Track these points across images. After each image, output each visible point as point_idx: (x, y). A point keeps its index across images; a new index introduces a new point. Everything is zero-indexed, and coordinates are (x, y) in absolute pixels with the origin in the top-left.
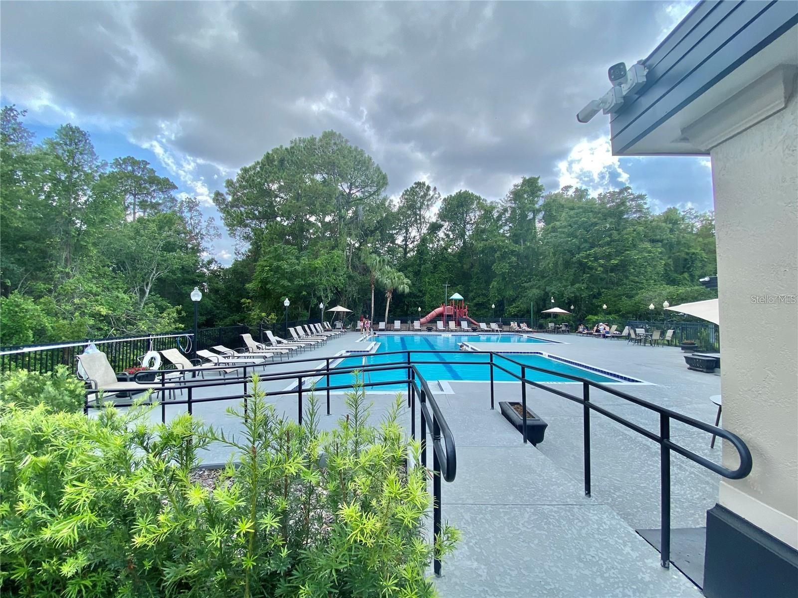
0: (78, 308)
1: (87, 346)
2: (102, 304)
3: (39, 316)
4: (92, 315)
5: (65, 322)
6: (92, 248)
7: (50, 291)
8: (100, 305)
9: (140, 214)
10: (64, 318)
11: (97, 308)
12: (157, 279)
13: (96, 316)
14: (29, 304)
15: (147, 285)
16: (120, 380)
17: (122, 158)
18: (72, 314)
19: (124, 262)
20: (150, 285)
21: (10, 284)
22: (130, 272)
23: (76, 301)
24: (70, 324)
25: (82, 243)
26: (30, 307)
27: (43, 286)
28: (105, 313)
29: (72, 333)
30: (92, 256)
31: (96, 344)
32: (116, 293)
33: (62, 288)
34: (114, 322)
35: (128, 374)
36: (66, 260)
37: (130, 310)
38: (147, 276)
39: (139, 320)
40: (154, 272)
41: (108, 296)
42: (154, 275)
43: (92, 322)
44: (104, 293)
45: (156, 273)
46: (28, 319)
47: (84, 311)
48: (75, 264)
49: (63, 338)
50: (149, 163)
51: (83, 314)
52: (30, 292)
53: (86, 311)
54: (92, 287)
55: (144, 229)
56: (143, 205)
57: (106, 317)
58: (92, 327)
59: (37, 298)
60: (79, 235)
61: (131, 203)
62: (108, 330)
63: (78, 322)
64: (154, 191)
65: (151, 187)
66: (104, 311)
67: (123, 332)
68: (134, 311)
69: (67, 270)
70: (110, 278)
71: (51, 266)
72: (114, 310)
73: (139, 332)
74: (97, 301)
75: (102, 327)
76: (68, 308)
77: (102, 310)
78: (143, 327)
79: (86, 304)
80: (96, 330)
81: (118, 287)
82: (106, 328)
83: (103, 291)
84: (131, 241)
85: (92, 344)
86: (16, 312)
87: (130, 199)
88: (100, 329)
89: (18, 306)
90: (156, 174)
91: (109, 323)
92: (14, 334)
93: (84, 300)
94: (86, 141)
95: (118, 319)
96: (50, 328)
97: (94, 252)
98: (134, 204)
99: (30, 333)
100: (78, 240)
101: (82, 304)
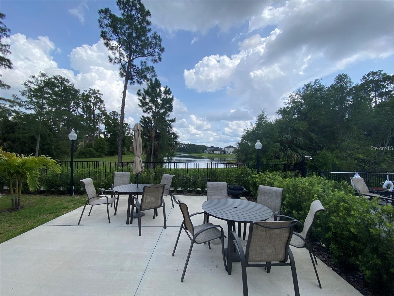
0: (349, 155)
1: (355, 174)
2: (360, 153)
3: (333, 159)
4: (356, 159)
5: (345, 161)
6: (354, 127)
7: (337, 148)
8: (359, 154)
9: (379, 100)
10: (344, 160)
11: (358, 156)
12: (391, 138)
13: (358, 159)
14: (329, 154)
15: (386, 141)
16: (370, 192)
17: (367, 75)
18: (347, 158)
19: (371, 131)
20: (388, 142)
21: (322, 146)
22: (375, 136)
23: (348, 152)
24: (346, 162)
25: (349, 125)
26: (330, 155)
27: (334, 146)
28: (362, 158)
29: (347, 167)
30: (354, 131)
31: (358, 174)
32: (368, 148)
33: (342, 146)
34: (367, 163)
35: (374, 190)
36: (343, 134)
37: (376, 156)
38: (385, 137)
39: (382, 162)
40: (390, 134)
41: (364, 149)
42: (390, 136)
43: (356, 162)
44: (361, 148)
45: (391, 134)
46: (329, 160)
47: (352, 157)
48: (347, 135)
49: (344, 169)
50: (382, 71)
51: (351, 158)
52: (329, 149)
53: (353, 157)
54: (355, 145)
55: (382, 110)
56: (381, 95)
57: (363, 160)
58: (356, 164)
59: (332, 151)
60: (348, 121)
61: (373, 97)
62: (364, 166)
63: (350, 162)
64: (387, 84)
65: (385, 83)
66: (362, 157)
67: (373, 168)
68: (379, 157)
69: (343, 138)
70: (364, 140)
71: (337, 137)
72: (367, 157)
73: (382, 168)
74: (358, 152)
75: (361, 165)
76: (345, 155)
77: (361, 156)
78: (384, 166)
79: (353, 154)
80: (358, 166)
81: (369, 145)
82: (363, 165)
83: (361, 147)
84: (375, 119)
85: (357, 173)
86: (325, 157)
87: (373, 94)
88: (360, 166)
89: (325, 154)
90: (388, 75)
91: (365, 163)
92: (324, 165)
93: (352, 151)
94: (347, 78)
95: (369, 161)
96: (338, 164)
97: (355, 128)
98: (375, 96)
99: (331, 165)
100: (347, 124)
101: (351, 153)
